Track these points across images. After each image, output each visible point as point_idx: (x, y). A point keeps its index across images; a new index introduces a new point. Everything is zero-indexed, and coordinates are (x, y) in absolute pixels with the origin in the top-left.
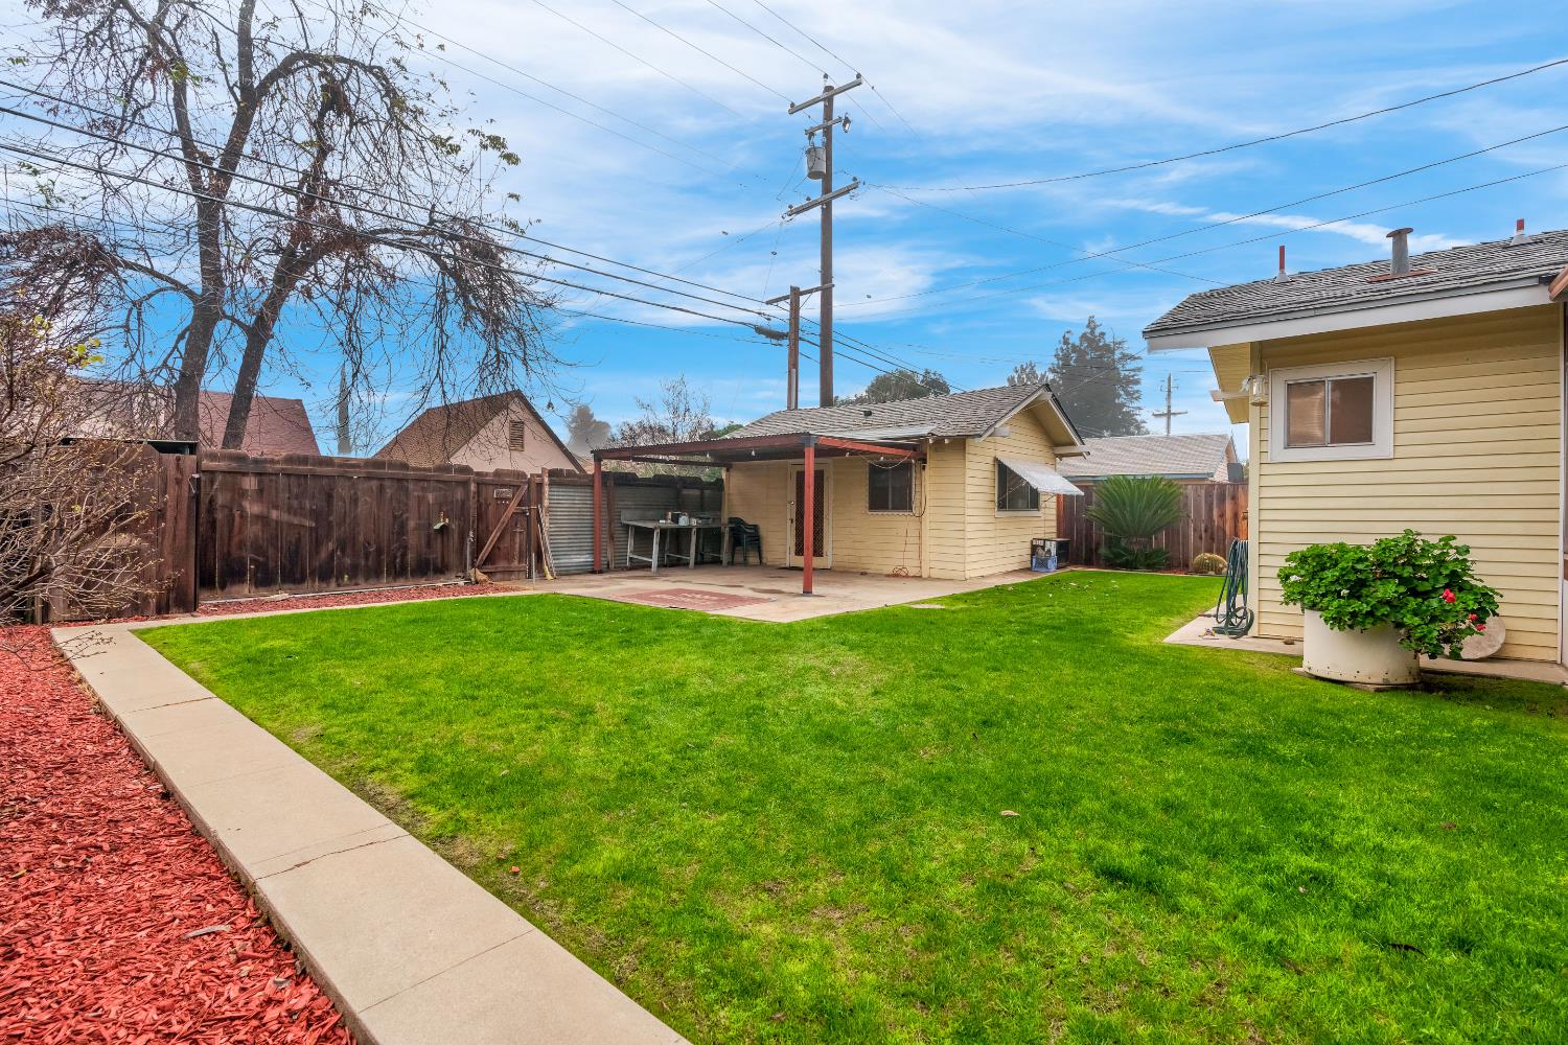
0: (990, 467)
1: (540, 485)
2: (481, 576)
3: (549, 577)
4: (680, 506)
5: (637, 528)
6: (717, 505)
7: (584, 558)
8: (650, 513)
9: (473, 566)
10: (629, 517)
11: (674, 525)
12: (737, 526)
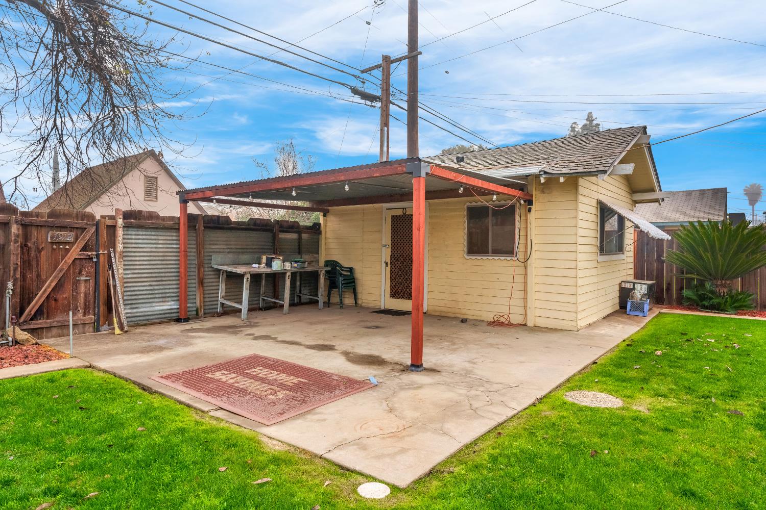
0: (594, 210)
1: (112, 228)
2: (22, 335)
3: (117, 331)
4: (275, 249)
5: (228, 272)
6: (315, 248)
7: (171, 305)
8: (245, 257)
9: (15, 323)
10: (221, 262)
11: (268, 270)
12: (333, 268)
